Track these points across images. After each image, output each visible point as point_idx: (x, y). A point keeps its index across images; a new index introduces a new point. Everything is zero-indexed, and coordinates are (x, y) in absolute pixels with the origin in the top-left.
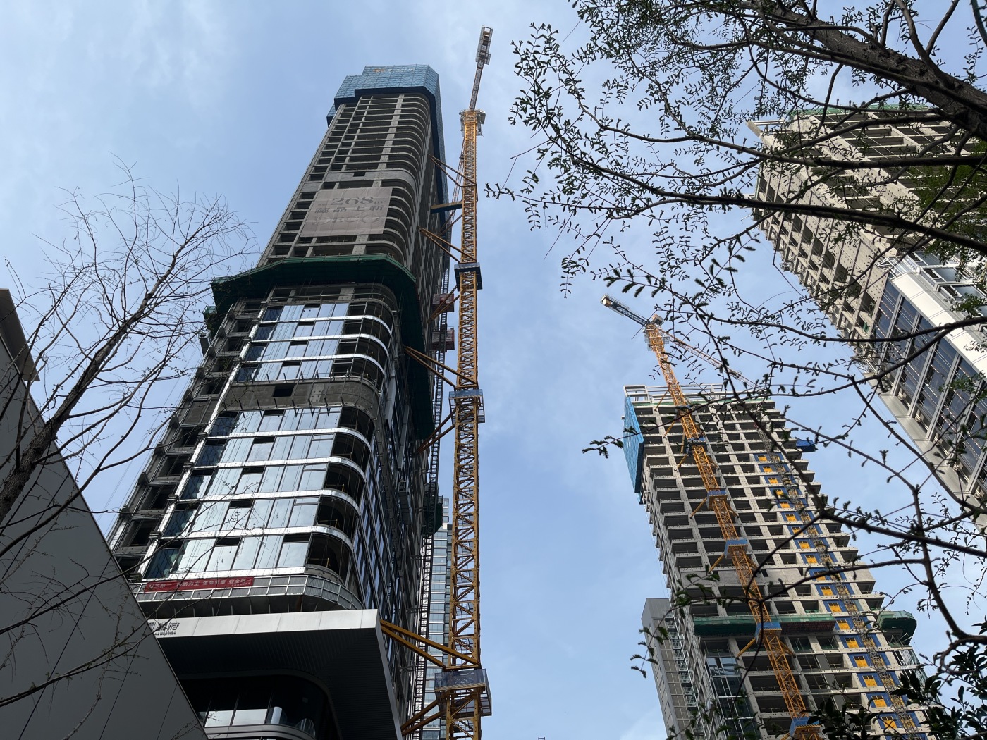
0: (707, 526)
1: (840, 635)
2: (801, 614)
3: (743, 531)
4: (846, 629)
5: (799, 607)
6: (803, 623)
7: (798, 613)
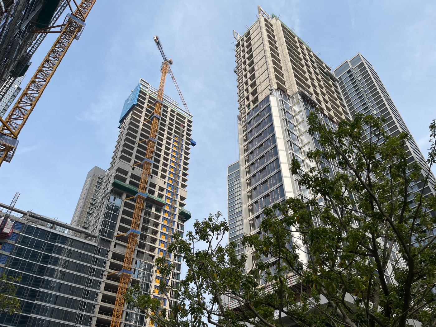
0: (141, 150)
1: (164, 210)
2: (155, 197)
3: (153, 158)
4: (167, 208)
5: (156, 194)
6: (155, 200)
7: (155, 196)
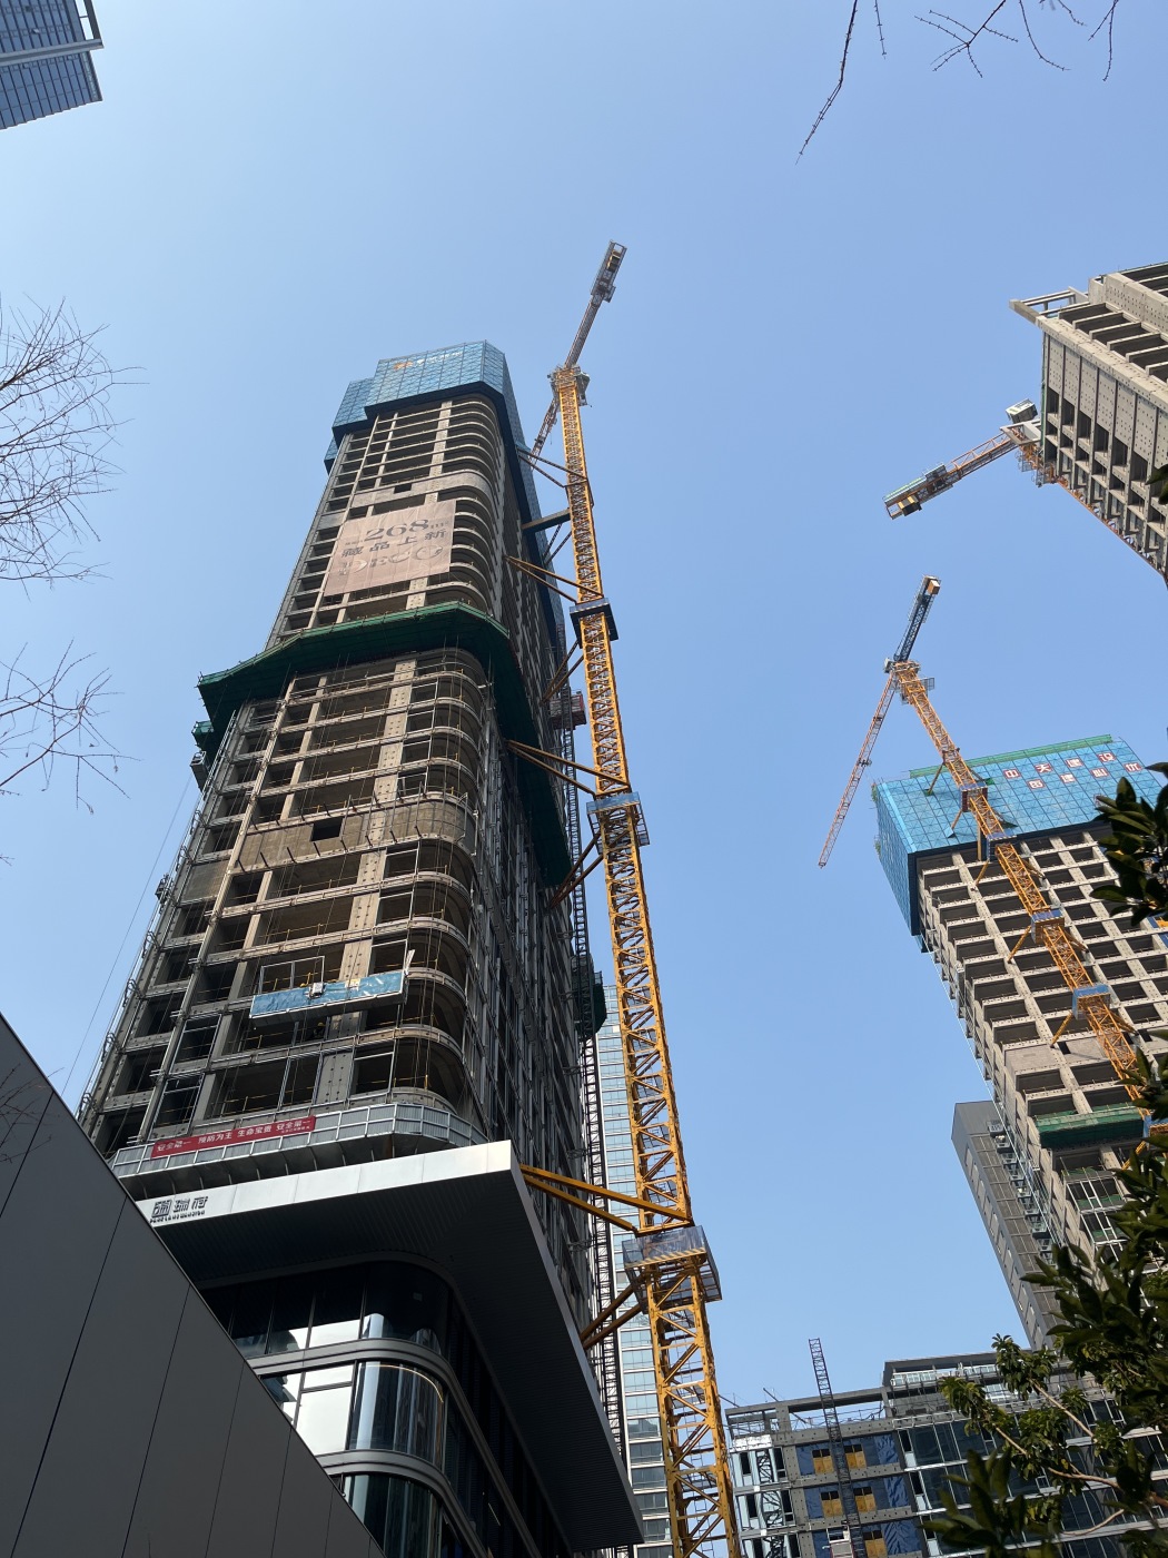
0: (1037, 972)
3: (1099, 972)
